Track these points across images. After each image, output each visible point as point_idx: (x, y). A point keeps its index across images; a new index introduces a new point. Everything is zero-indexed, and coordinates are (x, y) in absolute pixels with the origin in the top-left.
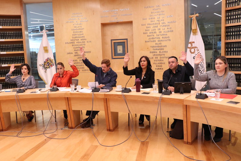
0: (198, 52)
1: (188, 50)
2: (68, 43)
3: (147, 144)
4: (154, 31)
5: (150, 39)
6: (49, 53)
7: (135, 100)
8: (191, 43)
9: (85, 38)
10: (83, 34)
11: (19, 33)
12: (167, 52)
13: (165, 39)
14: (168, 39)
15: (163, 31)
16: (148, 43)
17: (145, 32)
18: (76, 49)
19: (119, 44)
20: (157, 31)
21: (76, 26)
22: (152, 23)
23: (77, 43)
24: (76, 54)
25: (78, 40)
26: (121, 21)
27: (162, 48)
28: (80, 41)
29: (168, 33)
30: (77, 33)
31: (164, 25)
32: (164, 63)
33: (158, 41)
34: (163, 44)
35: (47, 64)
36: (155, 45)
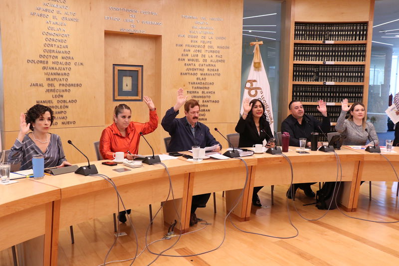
0: (262, 95)
1: (246, 91)
2: (33, 62)
4: (196, 58)
5: (188, 69)
8: (252, 82)
9: (71, 56)
10: (67, 47)
12: (214, 92)
13: (212, 72)
14: (216, 72)
15: (209, 60)
16: (185, 76)
17: (181, 57)
18: (51, 77)
20: (201, 59)
21: (52, 25)
22: (193, 44)
23: (53, 63)
24: (50, 88)
25: (57, 57)
27: (207, 86)
28: (60, 60)
29: (216, 64)
30: (54, 43)
31: (212, 49)
32: (209, 110)
33: (202, 74)
34: (209, 79)
36: (196, 81)
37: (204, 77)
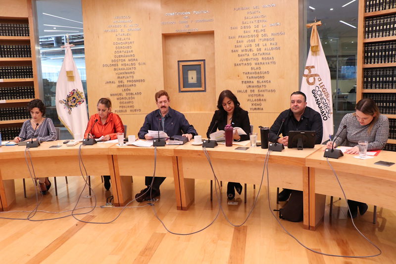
0: (320, 82)
1: (304, 79)
2: (107, 65)
3: (244, 229)
4: (249, 48)
5: (241, 60)
6: (75, 82)
7: (226, 160)
8: (309, 68)
9: (135, 58)
10: (132, 51)
11: (25, 48)
12: (270, 82)
13: (267, 61)
14: (271, 60)
15: (263, 48)
16: (239, 66)
17: (234, 49)
18: (121, 76)
19: (192, 68)
20: (254, 48)
21: (120, 37)
22: (246, 34)
23: (122, 65)
24: (120, 84)
25: (124, 60)
26: (196, 31)
27: (262, 75)
28: (127, 62)
29: (271, 52)
30: (122, 50)
31: (266, 38)
32: (265, 100)
33: (256, 64)
34: (264, 68)
35: (73, 100)
36: (250, 71)
37: (258, 66)
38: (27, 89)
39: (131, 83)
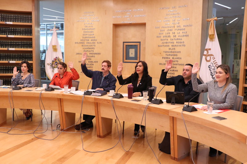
0: (214, 60)
1: (204, 57)
2: (77, 43)
3: (131, 154)
4: (168, 35)
5: (163, 43)
6: (57, 53)
8: (207, 50)
9: (95, 39)
10: (94, 35)
12: (181, 58)
13: (180, 44)
14: (182, 44)
15: (177, 35)
16: (161, 47)
17: (159, 35)
18: (86, 50)
19: (132, 47)
20: (172, 35)
21: (87, 25)
22: (167, 26)
23: (87, 43)
25: (89, 40)
26: (135, 22)
27: (176, 54)
28: (90, 41)
29: (183, 38)
30: (87, 33)
31: (180, 28)
32: (177, 71)
33: (172, 46)
34: (177, 49)
35: (55, 63)
36: (168, 50)
38: (29, 55)
39: (92, 55)
